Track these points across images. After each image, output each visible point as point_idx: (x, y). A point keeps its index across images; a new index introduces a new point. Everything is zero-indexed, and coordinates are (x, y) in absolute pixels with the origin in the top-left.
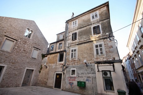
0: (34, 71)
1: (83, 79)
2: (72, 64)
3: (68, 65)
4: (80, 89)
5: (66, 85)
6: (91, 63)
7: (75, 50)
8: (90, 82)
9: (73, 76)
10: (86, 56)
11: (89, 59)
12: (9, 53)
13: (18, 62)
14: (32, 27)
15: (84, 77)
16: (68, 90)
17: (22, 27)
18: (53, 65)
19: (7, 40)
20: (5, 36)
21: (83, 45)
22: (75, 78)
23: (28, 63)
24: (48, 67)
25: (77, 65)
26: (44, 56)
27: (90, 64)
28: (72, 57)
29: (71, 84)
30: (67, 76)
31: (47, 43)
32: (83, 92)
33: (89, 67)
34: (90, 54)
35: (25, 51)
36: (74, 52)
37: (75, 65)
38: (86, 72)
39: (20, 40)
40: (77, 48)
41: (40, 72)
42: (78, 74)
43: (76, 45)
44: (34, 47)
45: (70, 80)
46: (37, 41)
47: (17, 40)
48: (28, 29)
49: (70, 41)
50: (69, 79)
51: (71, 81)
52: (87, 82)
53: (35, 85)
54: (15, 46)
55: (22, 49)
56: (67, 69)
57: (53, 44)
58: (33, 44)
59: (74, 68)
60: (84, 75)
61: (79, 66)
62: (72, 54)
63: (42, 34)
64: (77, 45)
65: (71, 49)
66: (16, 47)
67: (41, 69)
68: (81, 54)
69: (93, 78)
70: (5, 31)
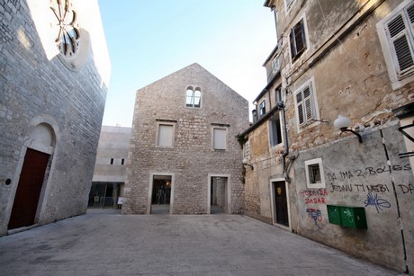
0: (229, 180)
1: (354, 198)
2: (307, 145)
3: (295, 150)
4: (344, 234)
5: (300, 216)
6: (377, 123)
7: (307, 92)
8: (385, 210)
9: (317, 186)
10: (349, 96)
11: (367, 104)
12: (170, 150)
13: (190, 165)
14: (196, 80)
15: (355, 188)
16: (309, 235)
17: (178, 90)
18: (262, 159)
19: (162, 127)
20: (157, 120)
21: (333, 54)
22: (322, 192)
23: (210, 163)
24: (254, 166)
25: (321, 147)
26: (242, 139)
27: (376, 128)
28: (301, 120)
29: (314, 214)
30: (299, 189)
31: (245, 101)
32: (359, 249)
33: (369, 143)
34: (369, 83)
35: (196, 138)
36: (303, 102)
37: (315, 146)
38: (362, 167)
39: (181, 120)
40: (312, 79)
41: (244, 182)
42: (331, 176)
43: (306, 71)
44: (212, 124)
45: (308, 201)
46: (216, 108)
47: (175, 121)
48: (190, 88)
49: (288, 66)
50: (306, 197)
51: (312, 205)
52: (371, 210)
53: (239, 213)
54: (176, 133)
55: (191, 136)
56: (296, 165)
57: (263, 99)
58: (208, 117)
59: (314, 157)
60: (356, 180)
61: (331, 146)
62: (300, 107)
63: (223, 85)
64: (311, 66)
65: (295, 93)
66: (179, 136)
67: (244, 173)
68: (329, 95)
69: (398, 189)
70: (154, 112)
